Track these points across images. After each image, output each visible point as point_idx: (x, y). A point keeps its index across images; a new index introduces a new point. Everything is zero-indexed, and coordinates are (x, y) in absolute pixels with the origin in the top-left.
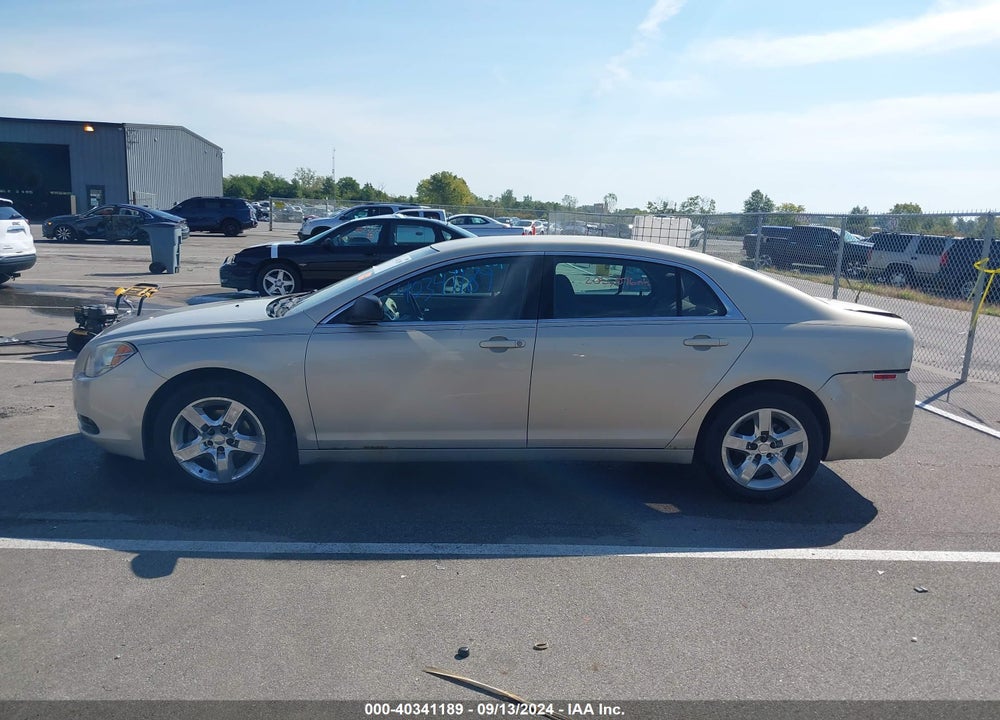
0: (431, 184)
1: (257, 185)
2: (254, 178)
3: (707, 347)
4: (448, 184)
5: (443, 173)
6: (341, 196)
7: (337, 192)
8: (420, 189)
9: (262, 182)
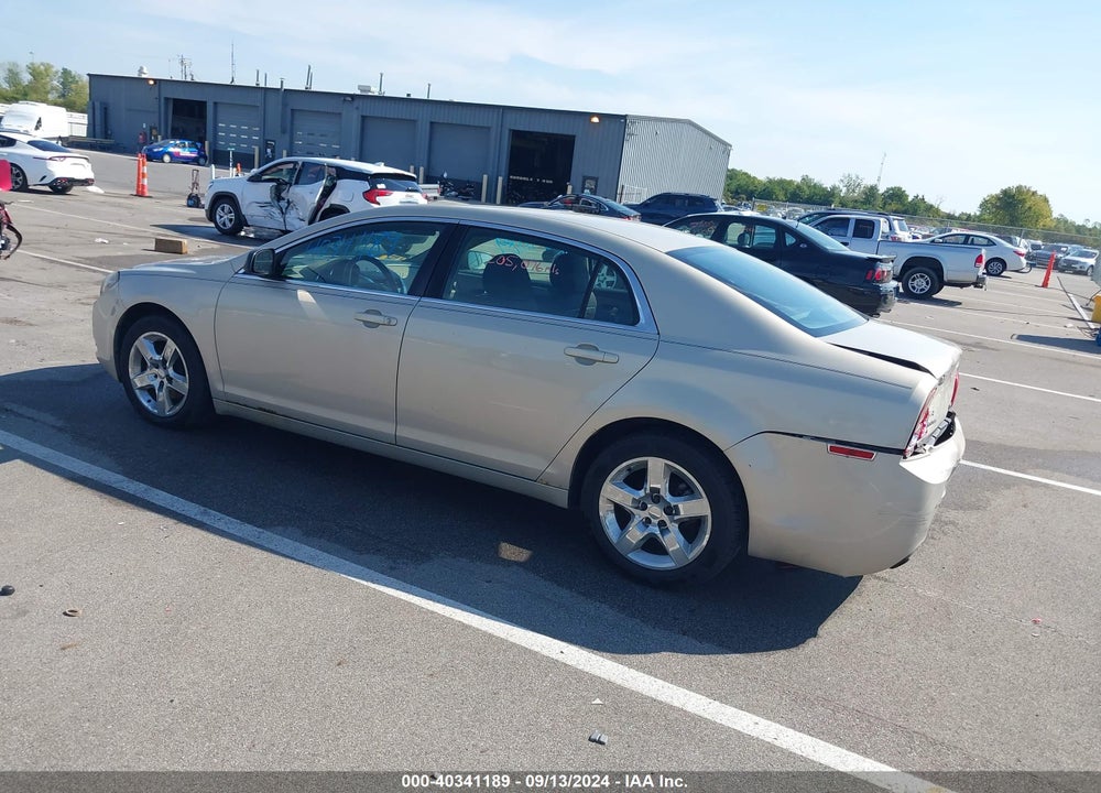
0: (999, 199)
1: (791, 189)
2: (791, 182)
3: (590, 362)
4: (1023, 201)
5: (1019, 188)
6: (883, 208)
7: (879, 202)
8: (984, 205)
9: (798, 187)
